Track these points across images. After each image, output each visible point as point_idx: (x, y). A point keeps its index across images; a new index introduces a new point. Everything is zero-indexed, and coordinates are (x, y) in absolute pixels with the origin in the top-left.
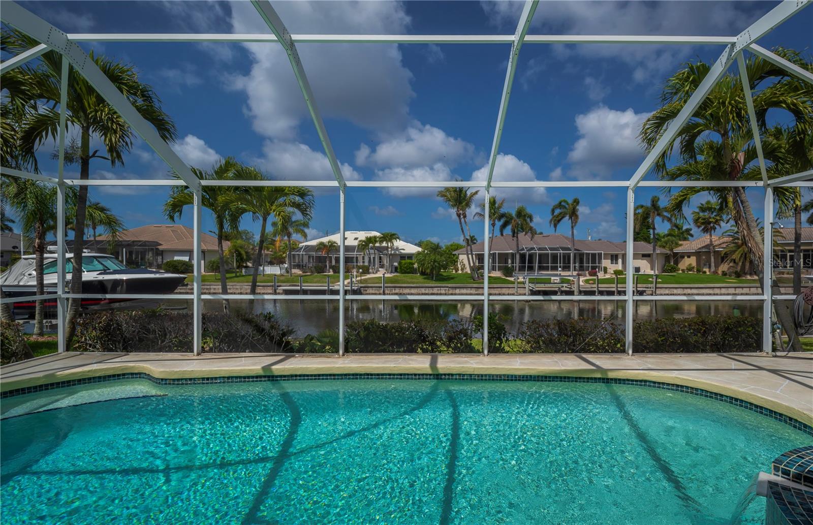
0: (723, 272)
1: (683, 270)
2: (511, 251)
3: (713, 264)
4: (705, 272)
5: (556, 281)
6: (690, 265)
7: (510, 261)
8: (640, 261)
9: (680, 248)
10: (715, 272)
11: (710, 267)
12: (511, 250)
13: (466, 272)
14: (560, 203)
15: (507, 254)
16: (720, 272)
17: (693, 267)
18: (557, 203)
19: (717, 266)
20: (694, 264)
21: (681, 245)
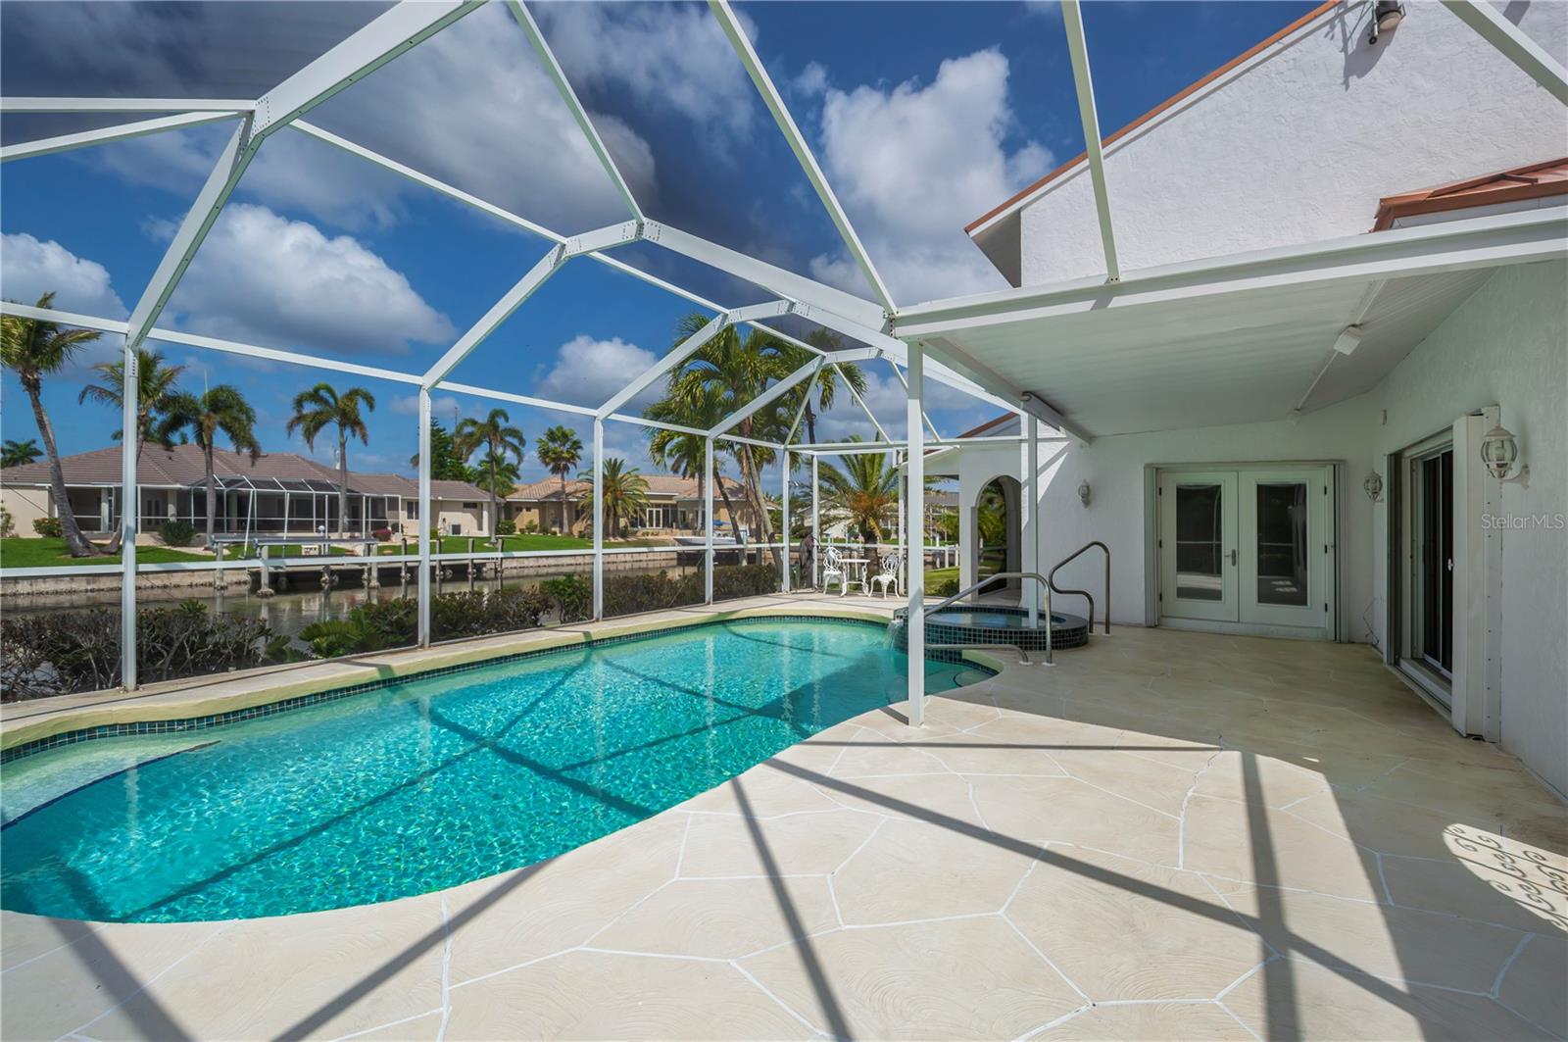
0: (580, 532)
1: (521, 530)
2: (178, 486)
3: (566, 521)
4: (555, 533)
6: (531, 522)
7: (172, 509)
8: (460, 514)
9: (515, 495)
10: (571, 533)
11: (561, 527)
12: (176, 482)
13: (16, 538)
14: (317, 391)
15: (164, 493)
16: (576, 534)
17: (536, 526)
18: (310, 389)
19: (571, 525)
20: (537, 521)
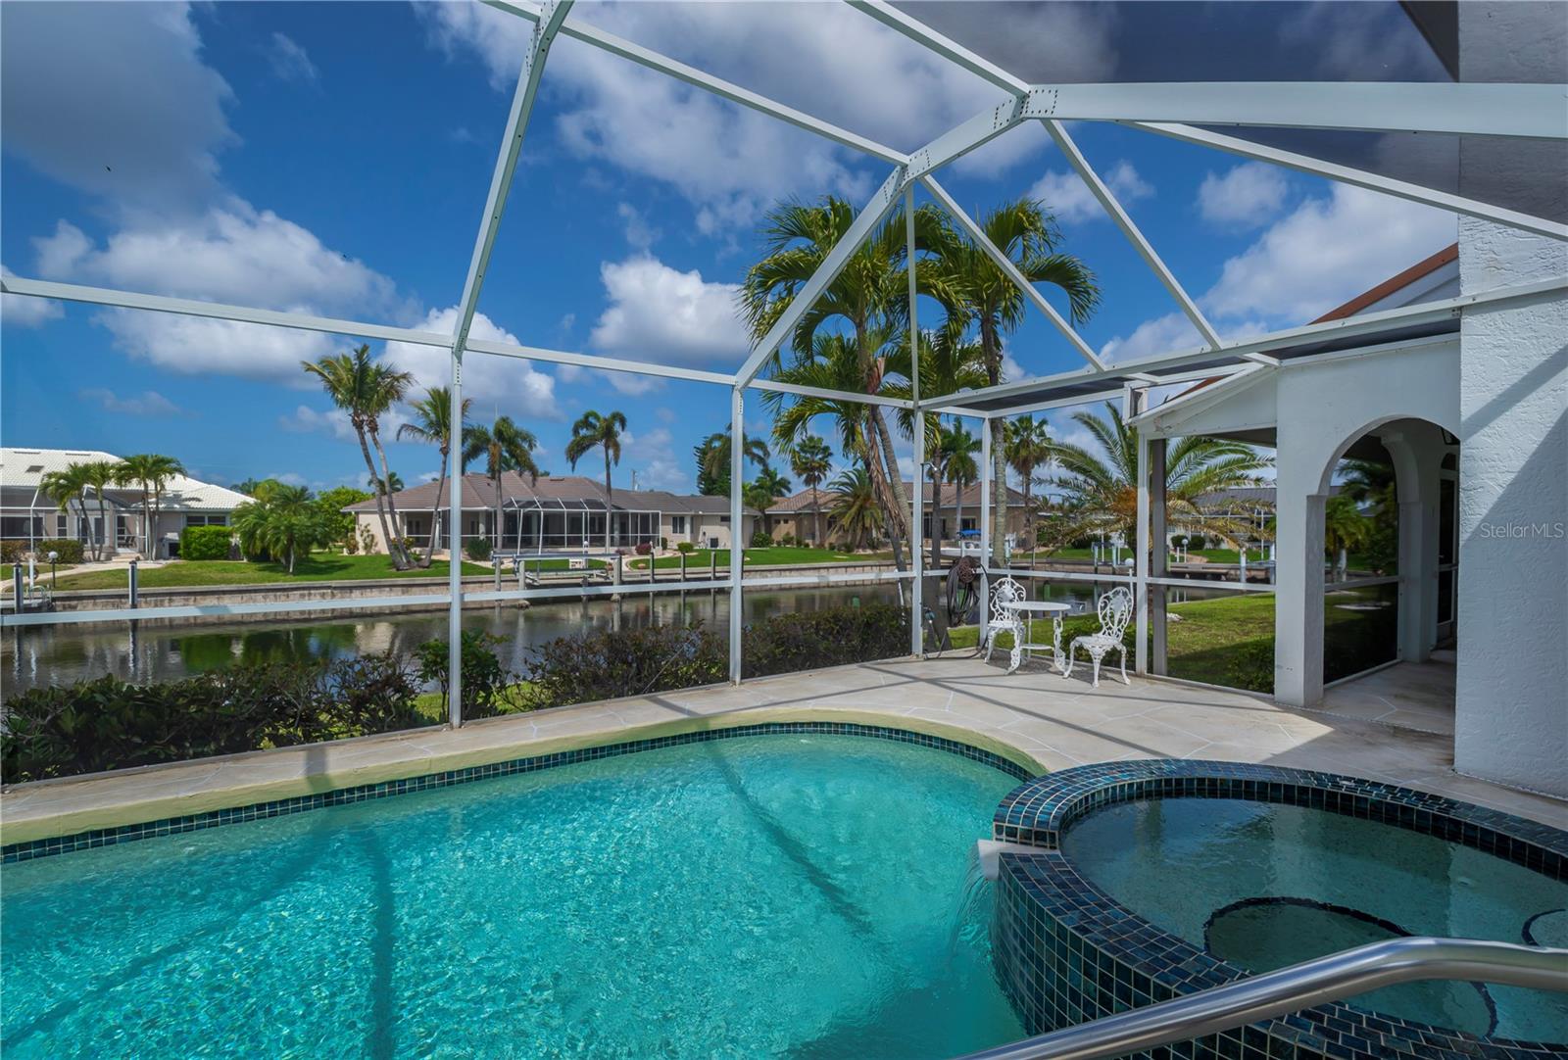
0: (831, 544)
1: (779, 543)
2: (485, 508)
3: (817, 533)
4: (807, 545)
5: (578, 566)
6: (788, 534)
7: (482, 528)
8: (718, 527)
9: (774, 507)
10: (821, 545)
11: (813, 538)
12: (485, 504)
13: (378, 553)
14: (587, 417)
15: (477, 513)
16: (827, 545)
17: (792, 538)
18: (581, 417)
19: (822, 536)
20: (793, 533)
21: (776, 503)
